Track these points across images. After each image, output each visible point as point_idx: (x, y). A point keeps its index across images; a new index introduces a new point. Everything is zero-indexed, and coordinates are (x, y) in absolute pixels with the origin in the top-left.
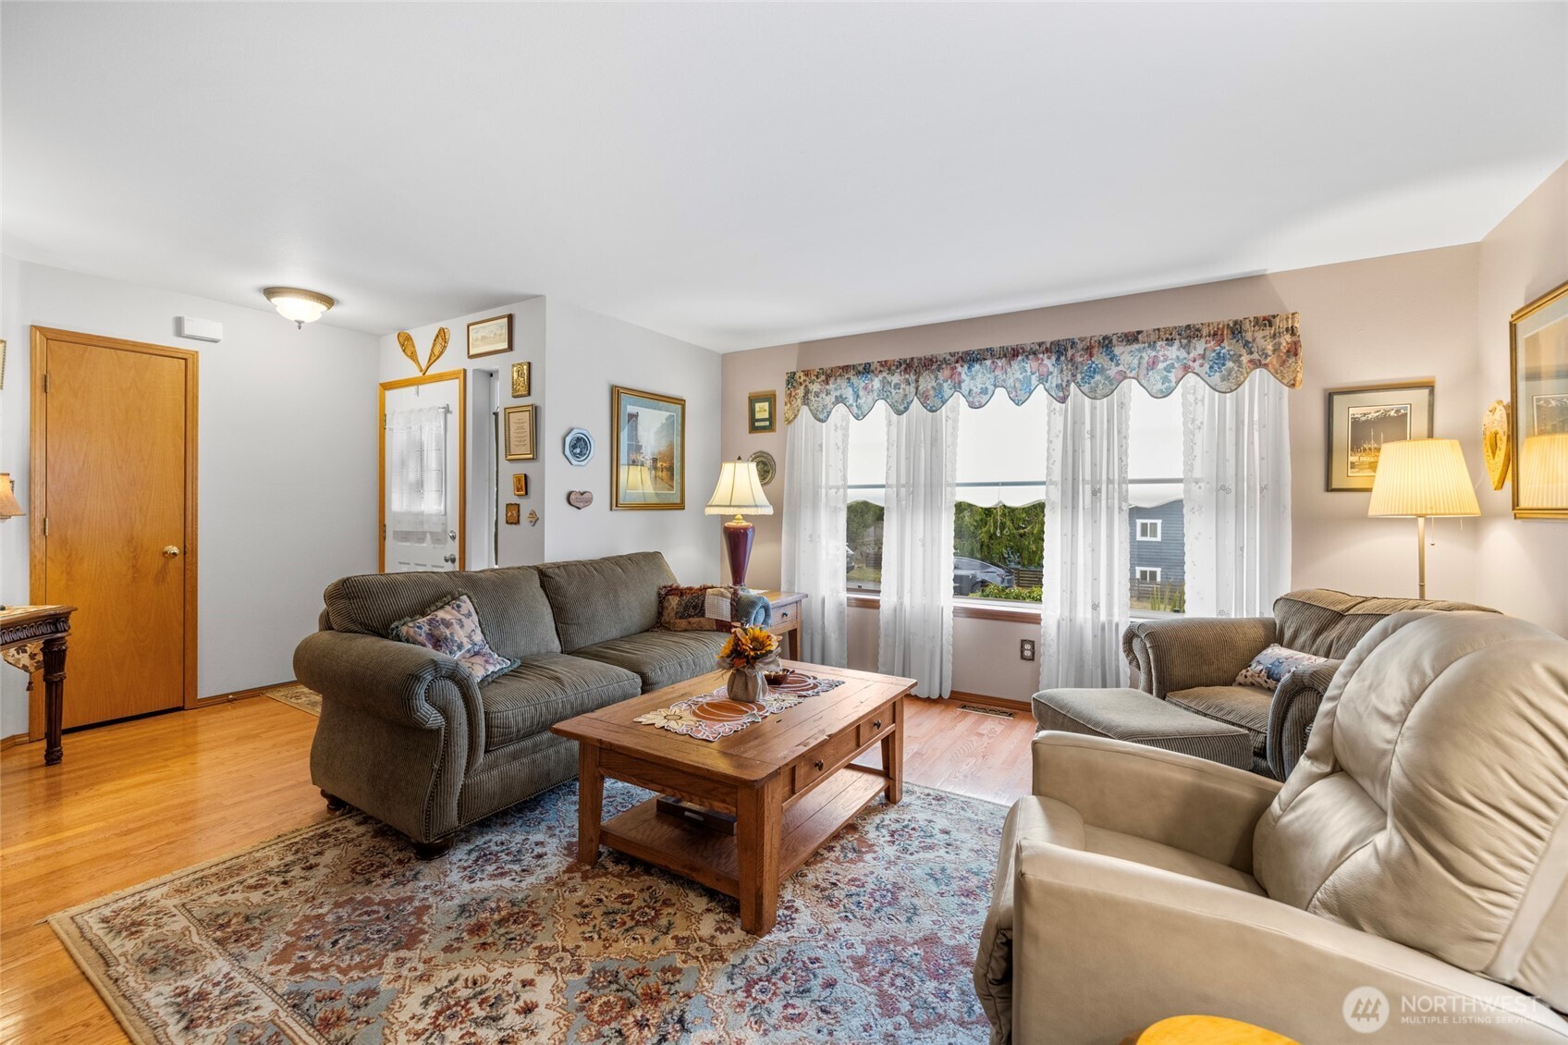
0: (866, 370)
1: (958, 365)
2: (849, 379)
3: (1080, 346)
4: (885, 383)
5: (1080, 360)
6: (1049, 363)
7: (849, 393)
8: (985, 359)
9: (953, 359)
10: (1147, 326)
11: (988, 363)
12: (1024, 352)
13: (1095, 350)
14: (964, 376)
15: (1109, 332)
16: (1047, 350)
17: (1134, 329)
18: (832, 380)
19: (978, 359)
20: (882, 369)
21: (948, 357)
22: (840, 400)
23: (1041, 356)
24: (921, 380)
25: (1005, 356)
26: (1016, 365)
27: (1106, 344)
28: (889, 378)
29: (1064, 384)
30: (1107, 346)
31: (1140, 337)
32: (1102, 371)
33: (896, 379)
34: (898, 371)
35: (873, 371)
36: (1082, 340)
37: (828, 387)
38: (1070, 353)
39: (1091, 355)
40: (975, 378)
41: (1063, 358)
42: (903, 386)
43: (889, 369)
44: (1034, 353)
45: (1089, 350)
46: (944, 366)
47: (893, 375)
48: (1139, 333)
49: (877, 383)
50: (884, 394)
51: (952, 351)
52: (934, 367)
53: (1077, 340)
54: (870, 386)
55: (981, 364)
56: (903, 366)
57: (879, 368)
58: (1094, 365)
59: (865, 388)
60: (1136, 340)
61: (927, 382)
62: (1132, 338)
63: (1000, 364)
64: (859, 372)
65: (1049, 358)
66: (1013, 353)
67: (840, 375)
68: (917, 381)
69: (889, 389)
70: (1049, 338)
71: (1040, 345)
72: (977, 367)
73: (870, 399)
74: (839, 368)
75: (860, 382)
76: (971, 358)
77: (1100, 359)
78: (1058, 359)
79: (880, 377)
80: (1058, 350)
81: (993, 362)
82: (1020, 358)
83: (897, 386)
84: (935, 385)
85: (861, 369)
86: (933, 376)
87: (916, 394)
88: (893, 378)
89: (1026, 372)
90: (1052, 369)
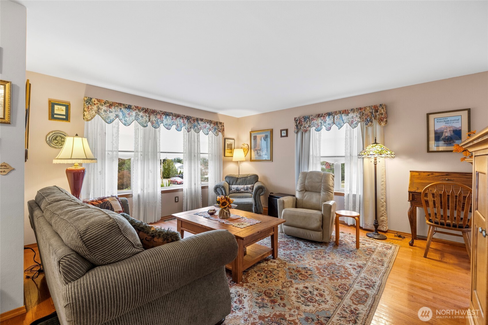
0: (129, 107)
1: (162, 115)
2: (121, 109)
3: (192, 119)
4: (137, 115)
5: (192, 122)
6: (186, 121)
7: (120, 114)
8: (170, 116)
9: (161, 113)
10: (204, 118)
11: (171, 117)
12: (180, 116)
13: (195, 121)
14: (164, 119)
15: (198, 117)
16: (186, 118)
17: (202, 118)
18: (113, 107)
19: (168, 115)
20: (136, 109)
21: (160, 112)
22: (117, 116)
23: (184, 119)
24: (151, 117)
25: (176, 116)
26: (178, 119)
27: (197, 120)
28: (139, 113)
29: (189, 128)
31: (203, 120)
32: (197, 126)
33: (141, 114)
34: (142, 111)
35: (132, 109)
36: (193, 117)
37: (110, 109)
38: (190, 120)
39: (194, 122)
40: (168, 120)
41: (189, 121)
42: (144, 117)
43: (139, 110)
44: (183, 118)
45: (194, 120)
46: (158, 114)
47: (140, 112)
48: (203, 119)
49: (134, 113)
50: (136, 119)
51: (161, 110)
52: (155, 114)
53: (191, 117)
54: (131, 114)
55: (169, 117)
56: (144, 110)
57: (135, 108)
58: (195, 124)
59: (129, 114)
60: (202, 121)
61: (153, 118)
62: (202, 120)
63: (174, 118)
64: (126, 108)
65: (186, 120)
66: (178, 116)
67: (117, 106)
68: (149, 117)
69: (138, 117)
70: (186, 115)
71: (184, 116)
72: (168, 117)
73: (131, 118)
74: (117, 103)
75: (126, 111)
76: (167, 114)
78: (188, 121)
79: (135, 112)
80: (188, 118)
81: (172, 117)
82: (179, 118)
83: (142, 117)
84: (155, 119)
85: (127, 106)
86: (154, 116)
87: (149, 121)
88: (140, 113)
89: (181, 122)
90: (186, 123)
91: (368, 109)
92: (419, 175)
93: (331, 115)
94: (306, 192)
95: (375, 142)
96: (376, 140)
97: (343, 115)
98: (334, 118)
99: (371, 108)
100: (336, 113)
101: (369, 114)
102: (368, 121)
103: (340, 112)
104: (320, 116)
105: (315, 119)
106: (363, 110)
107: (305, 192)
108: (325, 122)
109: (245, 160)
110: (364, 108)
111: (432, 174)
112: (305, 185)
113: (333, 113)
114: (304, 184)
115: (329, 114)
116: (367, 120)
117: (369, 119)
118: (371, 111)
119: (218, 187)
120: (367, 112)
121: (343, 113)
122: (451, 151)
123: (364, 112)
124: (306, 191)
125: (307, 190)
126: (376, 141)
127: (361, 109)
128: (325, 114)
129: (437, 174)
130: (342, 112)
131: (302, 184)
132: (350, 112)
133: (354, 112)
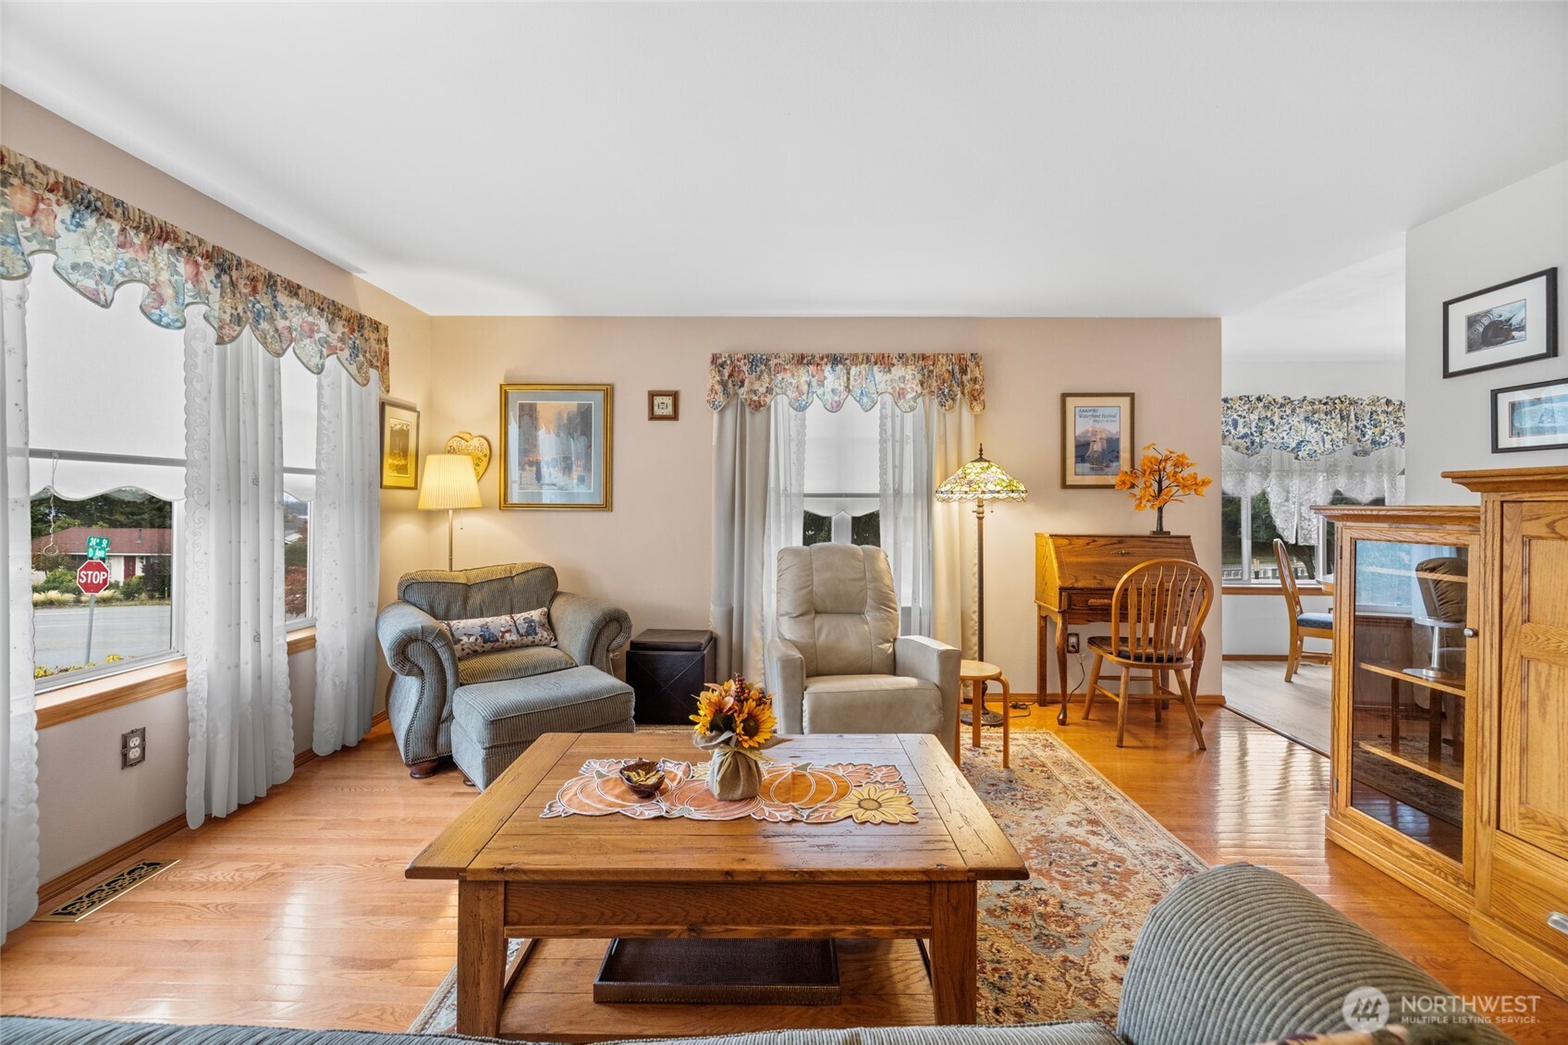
1: (51, 194)
3: (246, 272)
5: (245, 291)
6: (208, 275)
8: (109, 217)
9: (41, 179)
10: (304, 284)
11: (115, 226)
12: (175, 240)
13: (260, 286)
14: (59, 227)
15: (275, 272)
16: (208, 256)
17: (293, 279)
19: (95, 209)
21: (32, 167)
23: (199, 259)
25: (145, 231)
26: (162, 252)
27: (271, 281)
29: (227, 317)
30: (272, 286)
31: (300, 291)
32: (270, 319)
36: (249, 265)
38: (235, 274)
39: (255, 290)
40: (90, 242)
41: (226, 278)
44: (190, 251)
45: (253, 279)
46: (16, 181)
48: (298, 286)
51: (40, 163)
53: (243, 261)
55: (98, 221)
58: (258, 306)
60: (297, 294)
62: (293, 290)
63: (136, 241)
65: (208, 269)
66: (157, 234)
70: (210, 239)
71: (200, 241)
72: (90, 222)
76: (83, 201)
77: (265, 301)
78: (218, 276)
80: (222, 263)
81: (123, 230)
82: (167, 247)
89: (177, 273)
90: (211, 287)
91: (943, 360)
92: (1070, 544)
93: (840, 362)
94: (818, 616)
95: (979, 456)
96: (981, 450)
97: (876, 368)
98: (848, 373)
99: (951, 360)
100: (855, 358)
101: (947, 375)
102: (945, 395)
103: (867, 357)
104: (805, 361)
105: (786, 367)
106: (931, 363)
107: (814, 618)
108: (821, 383)
109: (480, 505)
110: (932, 357)
111: (1094, 541)
112: (811, 591)
113: (846, 359)
114: (808, 589)
115: (835, 360)
116: (943, 393)
117: (946, 390)
118: (950, 368)
119: (416, 640)
120: (942, 367)
121: (876, 363)
122: (1112, 487)
123: (931, 368)
124: (817, 612)
125: (820, 608)
126: (981, 454)
127: (924, 357)
128: (822, 359)
129: (1102, 541)
130: (873, 360)
131: (804, 592)
132: (895, 361)
133: (906, 364)
